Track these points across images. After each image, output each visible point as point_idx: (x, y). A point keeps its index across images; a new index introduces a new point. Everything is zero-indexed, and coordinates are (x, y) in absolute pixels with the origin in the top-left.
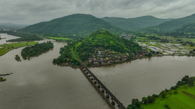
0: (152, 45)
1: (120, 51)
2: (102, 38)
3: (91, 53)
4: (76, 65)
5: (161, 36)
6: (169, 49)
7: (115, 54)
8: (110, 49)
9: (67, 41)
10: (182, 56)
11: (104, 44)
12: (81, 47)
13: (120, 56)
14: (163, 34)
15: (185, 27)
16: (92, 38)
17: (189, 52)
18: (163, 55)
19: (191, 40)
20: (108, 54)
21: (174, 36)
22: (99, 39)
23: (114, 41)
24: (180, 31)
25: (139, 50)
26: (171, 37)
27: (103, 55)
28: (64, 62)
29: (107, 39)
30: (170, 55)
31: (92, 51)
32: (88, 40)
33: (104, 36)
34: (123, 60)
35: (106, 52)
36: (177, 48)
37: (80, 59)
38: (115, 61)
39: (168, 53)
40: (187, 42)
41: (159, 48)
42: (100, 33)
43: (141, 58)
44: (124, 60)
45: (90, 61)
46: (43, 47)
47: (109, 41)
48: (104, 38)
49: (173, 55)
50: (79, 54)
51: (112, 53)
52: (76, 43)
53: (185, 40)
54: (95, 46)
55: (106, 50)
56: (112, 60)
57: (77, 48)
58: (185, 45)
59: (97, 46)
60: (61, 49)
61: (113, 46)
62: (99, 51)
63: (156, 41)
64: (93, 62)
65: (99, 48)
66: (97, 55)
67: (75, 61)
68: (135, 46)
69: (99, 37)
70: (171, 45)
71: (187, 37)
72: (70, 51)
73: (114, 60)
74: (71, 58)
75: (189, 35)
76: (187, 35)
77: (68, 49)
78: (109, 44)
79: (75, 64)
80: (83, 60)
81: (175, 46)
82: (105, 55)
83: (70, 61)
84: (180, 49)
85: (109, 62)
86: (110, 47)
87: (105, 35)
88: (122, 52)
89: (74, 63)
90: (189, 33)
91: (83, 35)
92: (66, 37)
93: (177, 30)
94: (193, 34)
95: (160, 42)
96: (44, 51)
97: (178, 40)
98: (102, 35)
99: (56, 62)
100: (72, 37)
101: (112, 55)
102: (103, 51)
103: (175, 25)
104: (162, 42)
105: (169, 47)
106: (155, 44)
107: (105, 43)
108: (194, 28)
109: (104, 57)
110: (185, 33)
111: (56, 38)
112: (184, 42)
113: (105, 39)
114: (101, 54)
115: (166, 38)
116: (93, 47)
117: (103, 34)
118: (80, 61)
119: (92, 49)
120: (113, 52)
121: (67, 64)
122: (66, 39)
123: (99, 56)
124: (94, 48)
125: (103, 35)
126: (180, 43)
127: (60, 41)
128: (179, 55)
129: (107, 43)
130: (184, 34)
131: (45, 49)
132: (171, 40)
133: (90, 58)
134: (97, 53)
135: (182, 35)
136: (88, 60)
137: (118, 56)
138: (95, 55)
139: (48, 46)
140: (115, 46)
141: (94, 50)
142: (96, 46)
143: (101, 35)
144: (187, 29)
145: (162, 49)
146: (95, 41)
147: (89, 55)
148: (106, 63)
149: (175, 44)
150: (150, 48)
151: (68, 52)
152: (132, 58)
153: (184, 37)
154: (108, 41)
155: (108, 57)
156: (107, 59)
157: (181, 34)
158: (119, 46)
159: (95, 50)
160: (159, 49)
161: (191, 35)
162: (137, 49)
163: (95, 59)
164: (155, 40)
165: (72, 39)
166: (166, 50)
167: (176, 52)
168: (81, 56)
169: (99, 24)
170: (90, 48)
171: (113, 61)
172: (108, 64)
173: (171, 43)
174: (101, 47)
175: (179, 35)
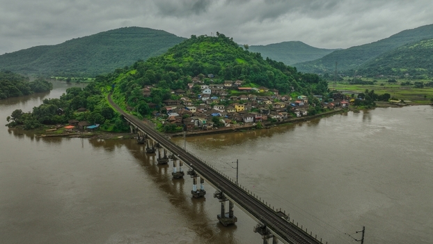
1: (275, 87)
2: (207, 52)
3: (174, 89)
7: (262, 94)
8: (241, 79)
11: (218, 66)
13: (282, 101)
14: (339, 73)
16: (173, 54)
20: (238, 95)
22: (200, 55)
23: (247, 60)
27: (219, 96)
28: (61, 122)
29: (224, 52)
31: (179, 84)
32: (163, 59)
33: (212, 45)
34: (298, 115)
35: (229, 88)
37: (131, 109)
38: (269, 117)
43: (344, 112)
44: (301, 113)
45: (173, 115)
47: (233, 59)
51: (252, 92)
54: (186, 71)
55: (227, 83)
59: (196, 71)
62: (204, 87)
64: (184, 118)
65: (201, 78)
66: (197, 97)
67: (108, 114)
69: (198, 49)
72: (99, 93)
73: (265, 112)
75: (404, 73)
76: (399, 72)
78: (235, 65)
80: (144, 112)
82: (227, 97)
85: (249, 119)
86: (240, 73)
87: (217, 44)
88: (282, 91)
89: (101, 123)
90: (403, 70)
94: (415, 71)
98: (206, 44)
101: (255, 96)
102: (220, 87)
103: (357, 58)
107: (220, 63)
109: (227, 104)
110: (393, 69)
113: (220, 54)
114: (213, 94)
116: (182, 72)
117: (208, 41)
119: (178, 78)
120: (255, 89)
121: (70, 127)
123: (205, 102)
124: (183, 77)
125: (211, 43)
129: (228, 65)
130: (393, 72)
133: (172, 104)
134: (197, 90)
136: (164, 112)
137: (276, 101)
141: (186, 82)
142: (192, 70)
143: (203, 44)
146: (186, 59)
147: (167, 98)
148: (238, 122)
152: (322, 110)
154: (229, 59)
155: (241, 103)
156: (240, 108)
157: (385, 71)
158: (269, 72)
159: (191, 82)
161: (409, 73)
163: (193, 110)
170: (171, 74)
171: (265, 117)
172: (247, 126)
174: (209, 76)
175: (381, 74)
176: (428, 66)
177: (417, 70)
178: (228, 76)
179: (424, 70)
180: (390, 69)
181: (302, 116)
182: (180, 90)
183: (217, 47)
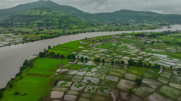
6: (4, 40)
10: (17, 44)
15: (13, 17)
17: (22, 39)
19: (21, 29)
21: (4, 27)
24: (10, 21)
26: (1, 28)
30: (5, 45)
36: (11, 38)
39: (3, 44)
40: (18, 31)
49: (9, 45)
53: (16, 29)
58: (17, 34)
70: (4, 36)
71: (17, 27)
81: (9, 36)
84: (14, 38)
97: (10, 30)
105: (3, 37)
108: (21, 18)
112: (16, 32)
126: (13, 32)
128: (14, 43)
132: (3, 31)
135: (12, 25)
144: (15, 19)
149: (8, 35)
153: (15, 27)
167: (11, 42)
173: (4, 34)
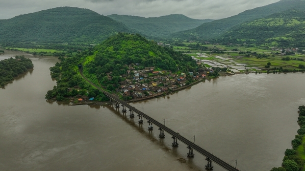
0: (204, 58)
1: (170, 69)
2: (132, 48)
3: (121, 75)
4: (100, 99)
5: (205, 44)
6: (234, 64)
7: (164, 75)
8: (153, 66)
9: (56, 55)
11: (140, 57)
12: (97, 65)
13: (174, 78)
14: (206, 41)
15: (236, 30)
16: (112, 47)
18: (234, 73)
19: (251, 49)
20: (153, 76)
21: (223, 44)
22: (129, 49)
23: (154, 52)
24: (230, 37)
25: (194, 66)
26: (221, 46)
27: (144, 77)
28: (73, 96)
29: (142, 48)
30: (241, 72)
31: (123, 71)
32: (107, 51)
33: (135, 43)
34: (181, 85)
35: (148, 72)
37: (105, 88)
38: (168, 88)
39: (236, 69)
40: (248, 52)
41: (218, 62)
42: (128, 39)
44: (183, 85)
45: (126, 91)
46: (11, 67)
47: (147, 53)
48: (137, 47)
49: (247, 72)
50: (99, 79)
51: (159, 74)
52: (82, 58)
55: (146, 69)
56: (163, 86)
57: (87, 66)
58: (248, 56)
59: (130, 62)
60: (52, 69)
61: (157, 60)
62: (135, 72)
63: (205, 52)
64: (131, 92)
65: (132, 66)
66: (133, 78)
67: (97, 92)
68: (187, 61)
69: (127, 45)
70: (230, 57)
71: (242, 45)
72: (75, 73)
73: (166, 86)
74: (83, 88)
75: (244, 42)
76: (241, 42)
77: (69, 70)
78: (149, 57)
79: (96, 99)
80: (111, 89)
82: (148, 77)
83: (83, 93)
85: (160, 90)
86: (152, 63)
87: (138, 42)
88: (173, 71)
89: (95, 97)
90: (243, 40)
91: (82, 45)
92: (51, 49)
93: (226, 36)
94: (249, 41)
95: (212, 53)
96: (16, 76)
97: (234, 50)
98: (131, 42)
99: (53, 97)
100: (62, 47)
101: (161, 77)
102: (143, 71)
104: (215, 52)
105: (230, 60)
106: (207, 57)
107: (141, 55)
108: (248, 32)
109: (149, 82)
110: (238, 40)
111: (30, 50)
113: (140, 50)
114: (140, 76)
115: (215, 47)
116: (123, 63)
117: (132, 39)
118: (106, 91)
119: (122, 68)
120: (161, 72)
121: (80, 99)
122: (53, 51)
123: (137, 81)
124: (123, 66)
125: (134, 41)
127: (42, 55)
128: (254, 71)
129: (145, 56)
130: (237, 42)
131: (18, 70)
132: (225, 50)
133: (123, 84)
134: (132, 74)
135: (234, 42)
136: (120, 88)
137: (171, 78)
138: (129, 79)
139: (21, 64)
140: (160, 60)
142: (127, 61)
143: (129, 42)
144: (239, 33)
145: (223, 63)
146: (122, 52)
147: (120, 80)
148: (155, 92)
150: (205, 63)
151: (71, 76)
154: (145, 52)
155: (155, 81)
156: (155, 84)
158: (166, 60)
159: (128, 70)
160: (219, 64)
161: (246, 42)
162: (191, 65)
163: (134, 87)
164: (202, 50)
165: (65, 52)
166: (230, 64)
167: (247, 68)
168: (103, 82)
169: (107, 26)
170: (118, 66)
171: (167, 89)
172: (159, 94)
173: (228, 54)
174: (136, 64)
175: (231, 43)
176: (257, 38)
177: (251, 40)
178: (147, 64)
179: (254, 40)
180: (235, 40)
181: (183, 86)
182: (124, 75)
183: (138, 44)
